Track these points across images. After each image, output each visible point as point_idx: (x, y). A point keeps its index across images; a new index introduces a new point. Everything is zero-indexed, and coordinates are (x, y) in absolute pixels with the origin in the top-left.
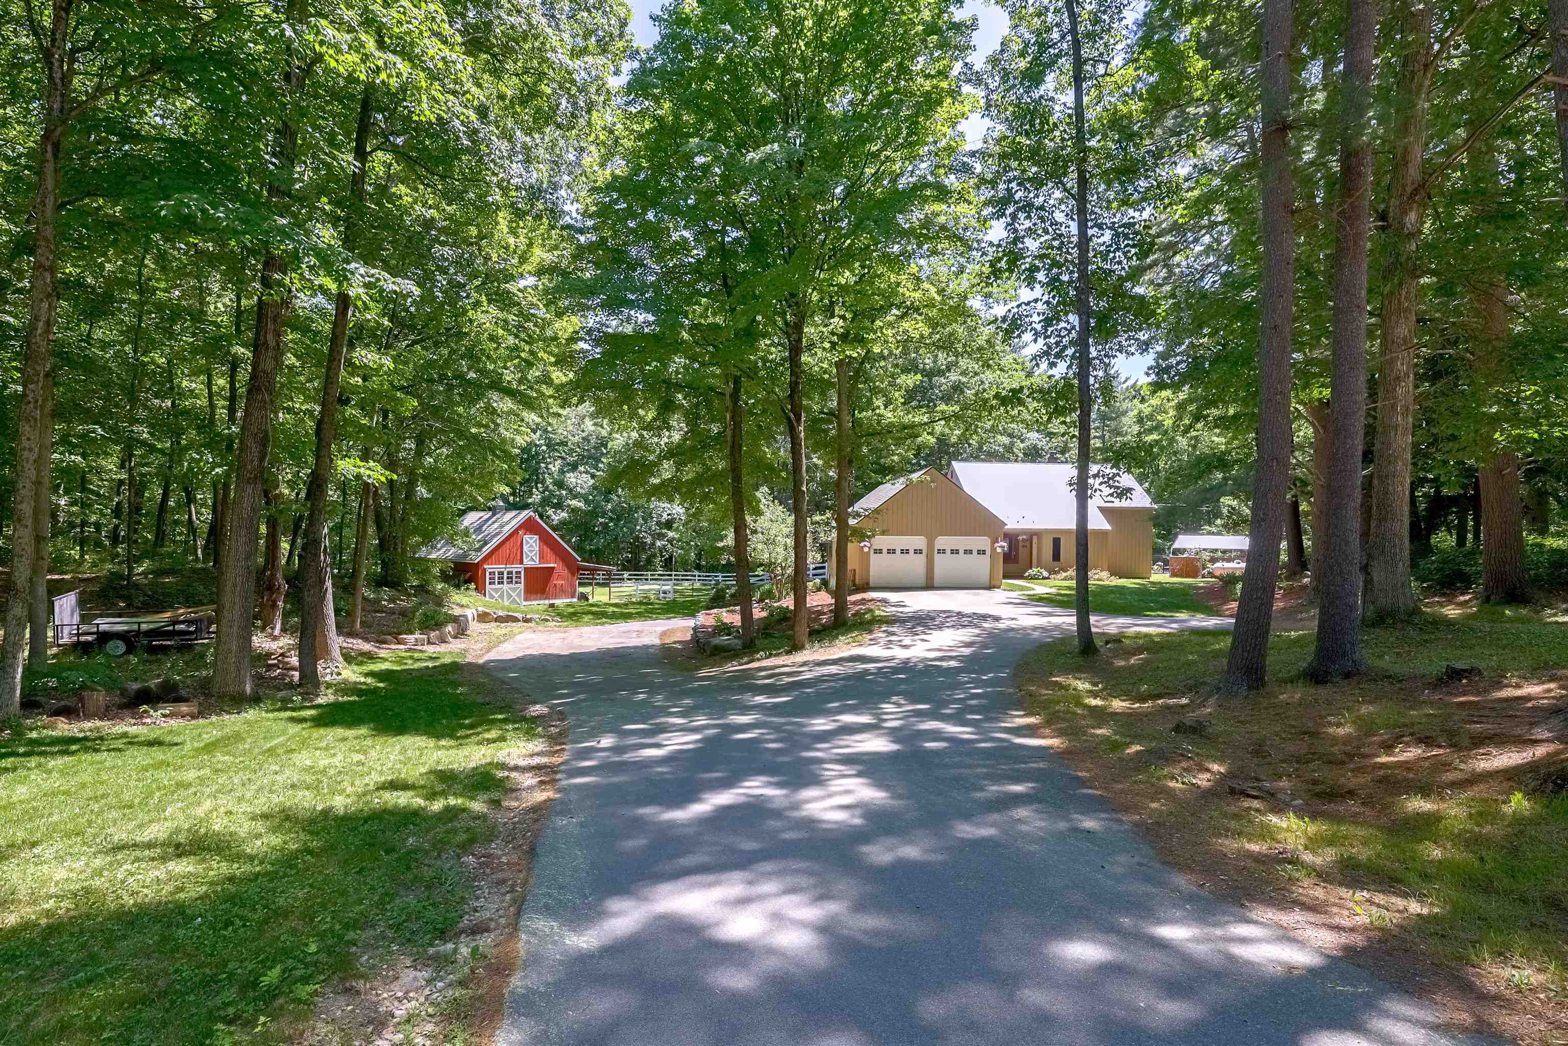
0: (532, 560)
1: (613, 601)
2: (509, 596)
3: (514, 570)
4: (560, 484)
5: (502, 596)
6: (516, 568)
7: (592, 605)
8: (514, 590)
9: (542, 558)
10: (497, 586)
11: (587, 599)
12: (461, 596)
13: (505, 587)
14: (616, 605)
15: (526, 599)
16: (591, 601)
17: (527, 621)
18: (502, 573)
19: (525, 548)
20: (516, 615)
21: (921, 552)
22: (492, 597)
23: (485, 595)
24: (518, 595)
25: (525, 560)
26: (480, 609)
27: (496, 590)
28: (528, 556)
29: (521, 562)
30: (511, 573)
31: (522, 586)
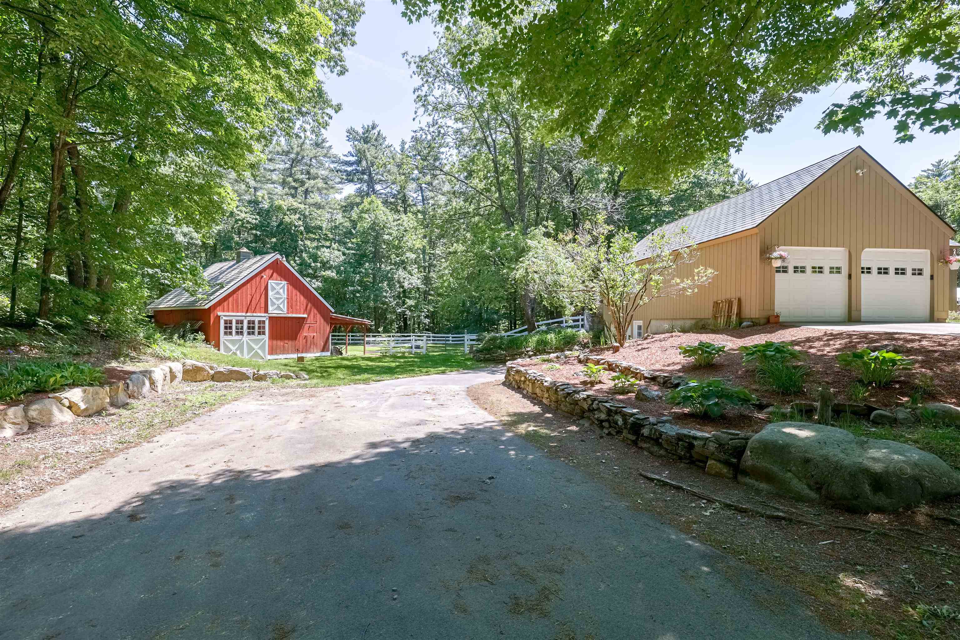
0: (279, 308)
1: (367, 355)
2: (250, 349)
3: (257, 320)
4: (315, 258)
5: (241, 348)
6: (258, 316)
7: (343, 359)
8: (256, 342)
9: (290, 306)
10: (235, 337)
11: (341, 354)
12: (173, 347)
13: (246, 338)
14: (369, 359)
15: (271, 352)
16: (344, 355)
17: (259, 378)
18: (242, 322)
19: (270, 293)
20: (244, 370)
21: (838, 270)
22: (227, 349)
23: (217, 346)
24: (262, 348)
25: (270, 308)
26: (189, 362)
27: (233, 342)
28: (273, 304)
29: (266, 311)
30: (253, 322)
31: (266, 337)
